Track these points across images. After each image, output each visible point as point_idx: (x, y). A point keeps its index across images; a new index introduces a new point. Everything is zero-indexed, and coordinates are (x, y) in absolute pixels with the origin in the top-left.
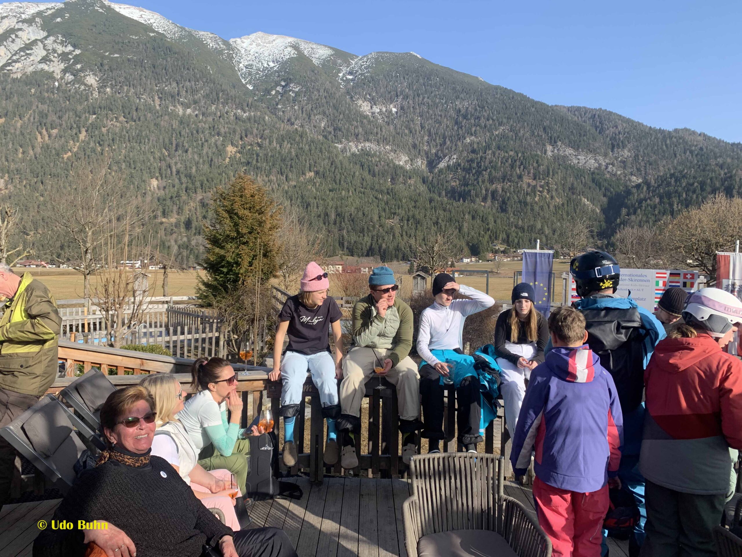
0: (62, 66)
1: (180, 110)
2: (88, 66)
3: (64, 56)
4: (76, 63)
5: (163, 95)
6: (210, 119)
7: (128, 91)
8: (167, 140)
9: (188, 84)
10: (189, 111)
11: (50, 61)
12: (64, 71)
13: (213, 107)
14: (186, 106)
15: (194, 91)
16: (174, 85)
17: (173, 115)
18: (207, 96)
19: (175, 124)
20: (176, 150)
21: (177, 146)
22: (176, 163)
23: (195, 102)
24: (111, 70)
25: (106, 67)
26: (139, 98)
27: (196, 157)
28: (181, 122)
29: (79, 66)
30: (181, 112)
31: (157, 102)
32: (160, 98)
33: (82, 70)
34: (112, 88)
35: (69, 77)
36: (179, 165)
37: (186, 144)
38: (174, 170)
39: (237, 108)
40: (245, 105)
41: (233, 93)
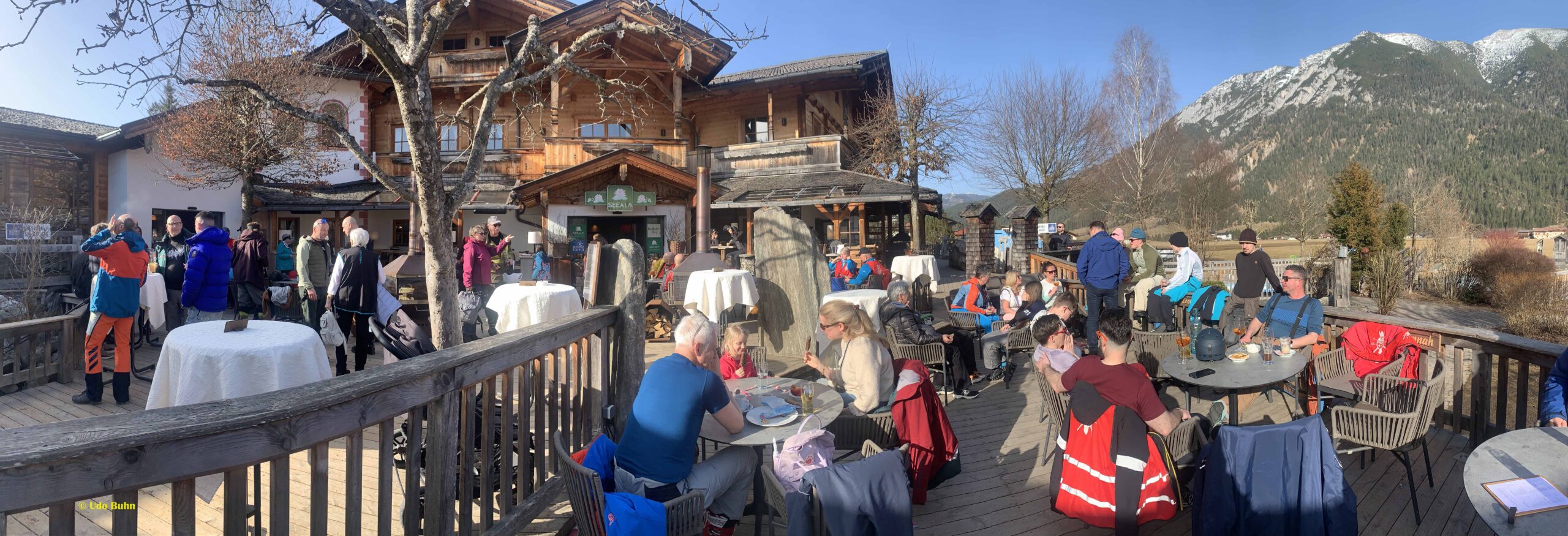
0: (1349, 91)
1: (1431, 111)
2: (1366, 88)
3: (1350, 84)
4: (1357, 87)
5: (1419, 101)
6: (1455, 114)
7: (1393, 101)
8: (1421, 137)
9: (1437, 88)
10: (1438, 110)
11: (1342, 88)
12: (1351, 94)
13: (1458, 104)
14: (1435, 106)
15: (1442, 93)
16: (1427, 90)
17: (1426, 115)
18: (1452, 96)
19: (1427, 122)
20: (1427, 143)
21: (1428, 140)
22: (1427, 154)
23: (1443, 102)
24: (1381, 87)
25: (1378, 86)
26: (1401, 106)
27: (1443, 147)
28: (1432, 120)
29: (1360, 89)
30: (1431, 113)
31: (1414, 106)
32: (1416, 103)
33: (1362, 91)
34: (1382, 100)
35: (1354, 98)
36: (1429, 155)
37: (1435, 138)
38: (1425, 159)
39: (1477, 102)
40: (1484, 97)
41: (1474, 88)
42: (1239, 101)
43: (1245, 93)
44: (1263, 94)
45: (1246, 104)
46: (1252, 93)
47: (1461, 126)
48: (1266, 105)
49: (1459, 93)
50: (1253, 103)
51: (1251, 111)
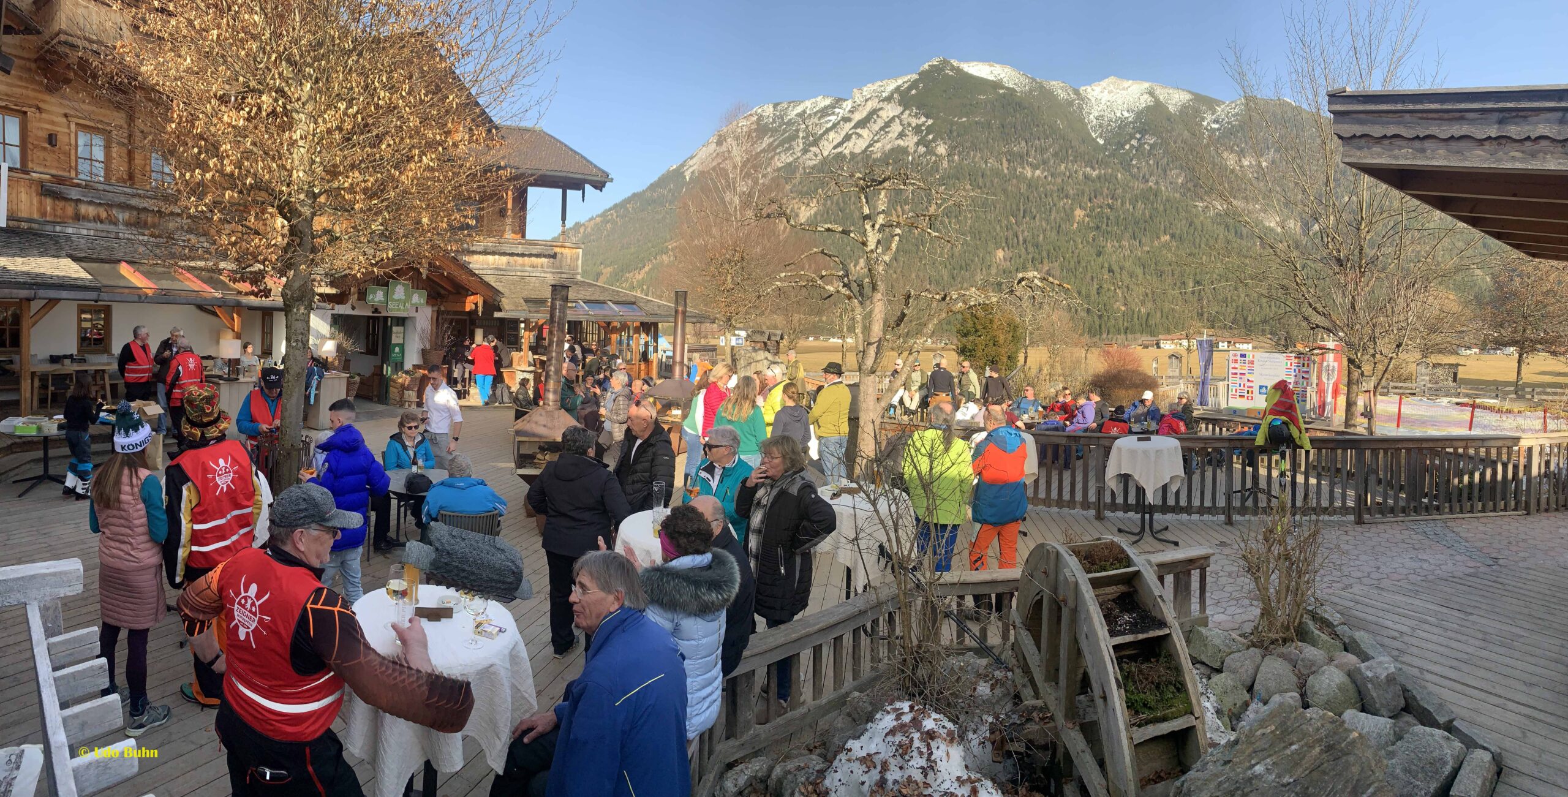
0: (916, 139)
1: (1029, 172)
2: (938, 136)
3: (917, 129)
4: (928, 134)
5: (1012, 157)
6: (1059, 180)
7: (975, 156)
8: (1014, 206)
9: (1037, 142)
10: (1038, 172)
11: (906, 135)
12: (917, 144)
13: (1063, 166)
14: (1035, 167)
15: (1043, 150)
16: (1023, 144)
17: (1021, 178)
18: (1056, 155)
19: (1023, 188)
20: (1024, 217)
21: (1025, 212)
22: (1023, 231)
23: (1044, 162)
24: (958, 136)
25: (955, 134)
26: (986, 163)
27: (1044, 224)
28: (1030, 186)
29: (931, 137)
30: (1029, 175)
31: (1005, 164)
32: (1009, 161)
33: (934, 140)
34: (960, 154)
35: (922, 149)
36: (1026, 233)
37: (1034, 210)
38: (1021, 239)
39: (1086, 166)
40: (1094, 162)
41: (1082, 149)
42: (767, 141)
43: (775, 130)
44: (801, 135)
45: (777, 147)
46: (785, 131)
47: (1067, 197)
48: (805, 151)
49: (1064, 151)
50: (787, 145)
51: (783, 156)
